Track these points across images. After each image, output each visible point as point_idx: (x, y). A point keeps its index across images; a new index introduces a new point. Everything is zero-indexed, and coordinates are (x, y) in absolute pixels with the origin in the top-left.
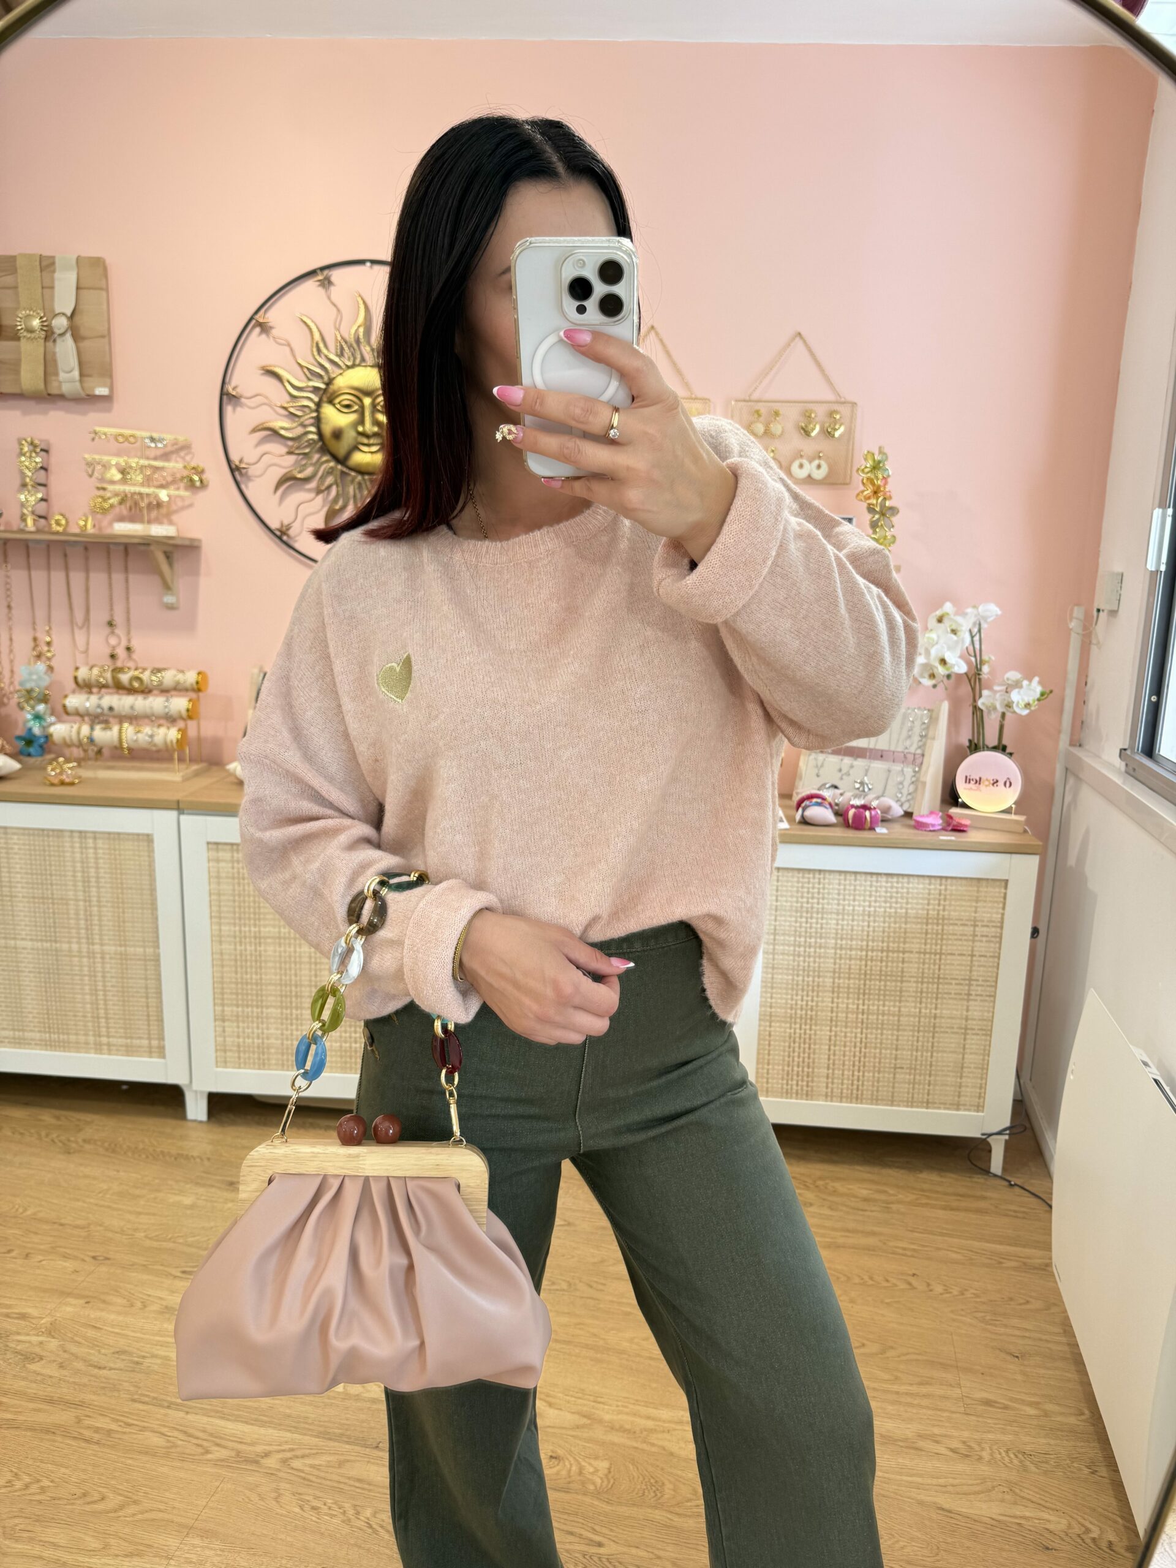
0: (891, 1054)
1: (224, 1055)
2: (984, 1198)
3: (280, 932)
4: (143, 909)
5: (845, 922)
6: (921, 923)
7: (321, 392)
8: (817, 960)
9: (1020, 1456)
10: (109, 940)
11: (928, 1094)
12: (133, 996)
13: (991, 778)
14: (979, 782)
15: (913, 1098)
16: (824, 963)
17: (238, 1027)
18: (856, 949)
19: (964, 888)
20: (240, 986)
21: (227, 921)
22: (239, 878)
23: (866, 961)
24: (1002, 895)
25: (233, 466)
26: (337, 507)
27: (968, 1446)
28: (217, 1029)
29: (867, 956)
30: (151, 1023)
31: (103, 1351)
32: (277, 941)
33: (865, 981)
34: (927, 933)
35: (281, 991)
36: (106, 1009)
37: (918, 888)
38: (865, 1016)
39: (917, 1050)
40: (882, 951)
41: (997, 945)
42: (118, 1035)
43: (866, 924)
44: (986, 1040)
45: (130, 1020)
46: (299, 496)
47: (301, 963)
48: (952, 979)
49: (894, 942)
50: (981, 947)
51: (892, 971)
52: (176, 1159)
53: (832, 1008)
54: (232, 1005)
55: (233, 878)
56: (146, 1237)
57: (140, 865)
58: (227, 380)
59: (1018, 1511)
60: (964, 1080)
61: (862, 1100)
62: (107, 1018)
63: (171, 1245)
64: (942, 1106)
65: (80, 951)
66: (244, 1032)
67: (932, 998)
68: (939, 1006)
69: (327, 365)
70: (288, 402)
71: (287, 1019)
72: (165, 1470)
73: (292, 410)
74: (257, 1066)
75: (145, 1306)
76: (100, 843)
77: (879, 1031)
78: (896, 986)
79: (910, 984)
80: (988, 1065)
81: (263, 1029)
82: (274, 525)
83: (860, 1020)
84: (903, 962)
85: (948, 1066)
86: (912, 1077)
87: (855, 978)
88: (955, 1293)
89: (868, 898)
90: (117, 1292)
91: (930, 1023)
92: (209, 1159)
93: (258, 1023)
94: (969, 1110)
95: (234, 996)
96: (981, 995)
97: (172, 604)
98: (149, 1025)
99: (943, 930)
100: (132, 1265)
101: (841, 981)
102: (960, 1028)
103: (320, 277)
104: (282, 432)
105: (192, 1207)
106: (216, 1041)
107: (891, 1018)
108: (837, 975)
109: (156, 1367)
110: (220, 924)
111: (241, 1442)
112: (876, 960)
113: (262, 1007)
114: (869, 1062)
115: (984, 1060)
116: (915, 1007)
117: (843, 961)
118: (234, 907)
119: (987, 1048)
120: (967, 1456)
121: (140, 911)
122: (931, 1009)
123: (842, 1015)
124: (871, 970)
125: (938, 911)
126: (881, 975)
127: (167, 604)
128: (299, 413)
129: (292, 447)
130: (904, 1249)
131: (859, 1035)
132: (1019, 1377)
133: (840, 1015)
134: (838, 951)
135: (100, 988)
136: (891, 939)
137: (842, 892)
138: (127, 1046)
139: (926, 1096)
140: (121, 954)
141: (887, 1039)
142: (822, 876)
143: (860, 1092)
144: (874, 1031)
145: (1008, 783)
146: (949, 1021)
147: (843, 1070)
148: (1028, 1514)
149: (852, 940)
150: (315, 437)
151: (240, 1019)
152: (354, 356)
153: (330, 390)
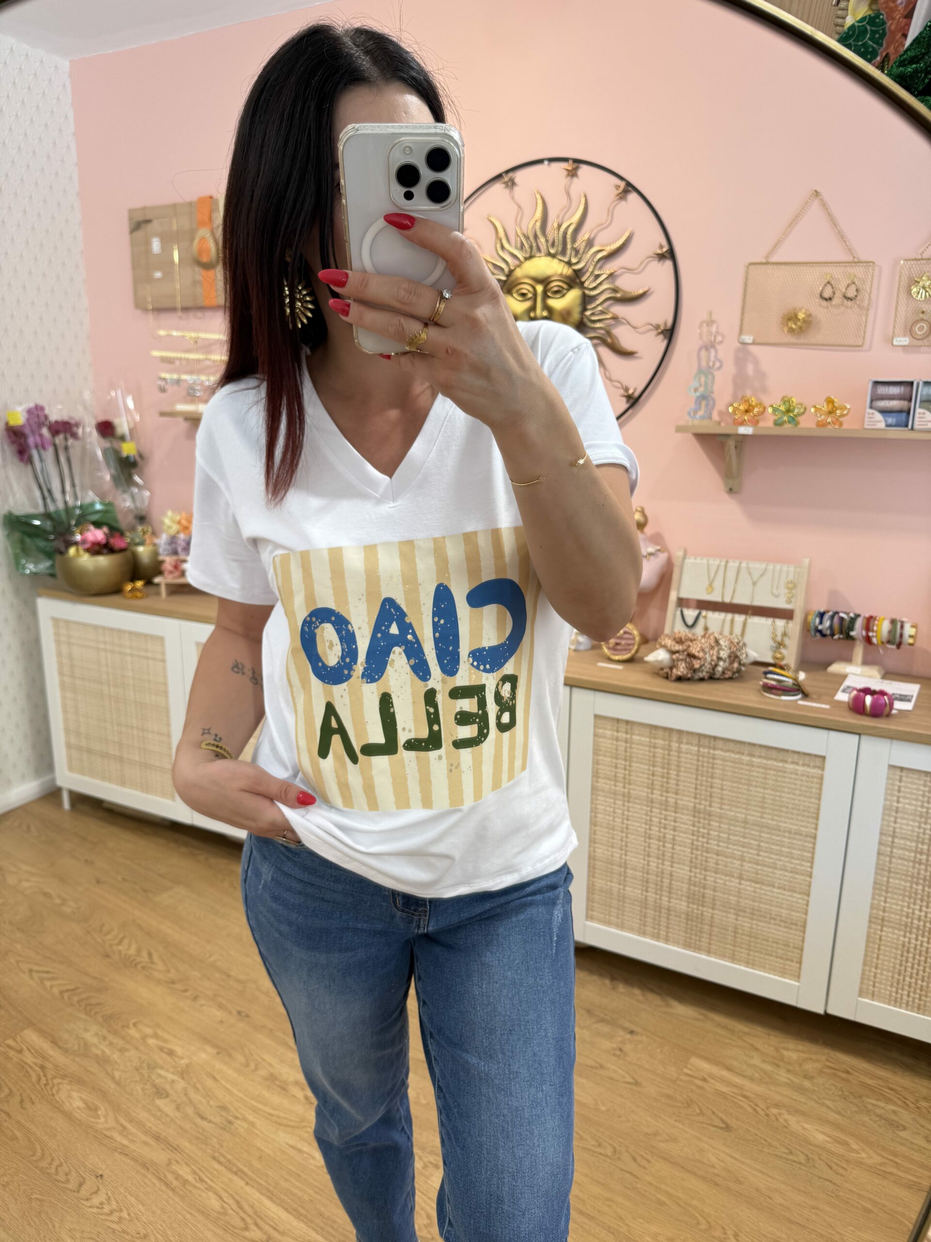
69: (509, 259)
100: (263, 1027)
103: (506, 180)
152: (531, 247)
153: (509, 282)
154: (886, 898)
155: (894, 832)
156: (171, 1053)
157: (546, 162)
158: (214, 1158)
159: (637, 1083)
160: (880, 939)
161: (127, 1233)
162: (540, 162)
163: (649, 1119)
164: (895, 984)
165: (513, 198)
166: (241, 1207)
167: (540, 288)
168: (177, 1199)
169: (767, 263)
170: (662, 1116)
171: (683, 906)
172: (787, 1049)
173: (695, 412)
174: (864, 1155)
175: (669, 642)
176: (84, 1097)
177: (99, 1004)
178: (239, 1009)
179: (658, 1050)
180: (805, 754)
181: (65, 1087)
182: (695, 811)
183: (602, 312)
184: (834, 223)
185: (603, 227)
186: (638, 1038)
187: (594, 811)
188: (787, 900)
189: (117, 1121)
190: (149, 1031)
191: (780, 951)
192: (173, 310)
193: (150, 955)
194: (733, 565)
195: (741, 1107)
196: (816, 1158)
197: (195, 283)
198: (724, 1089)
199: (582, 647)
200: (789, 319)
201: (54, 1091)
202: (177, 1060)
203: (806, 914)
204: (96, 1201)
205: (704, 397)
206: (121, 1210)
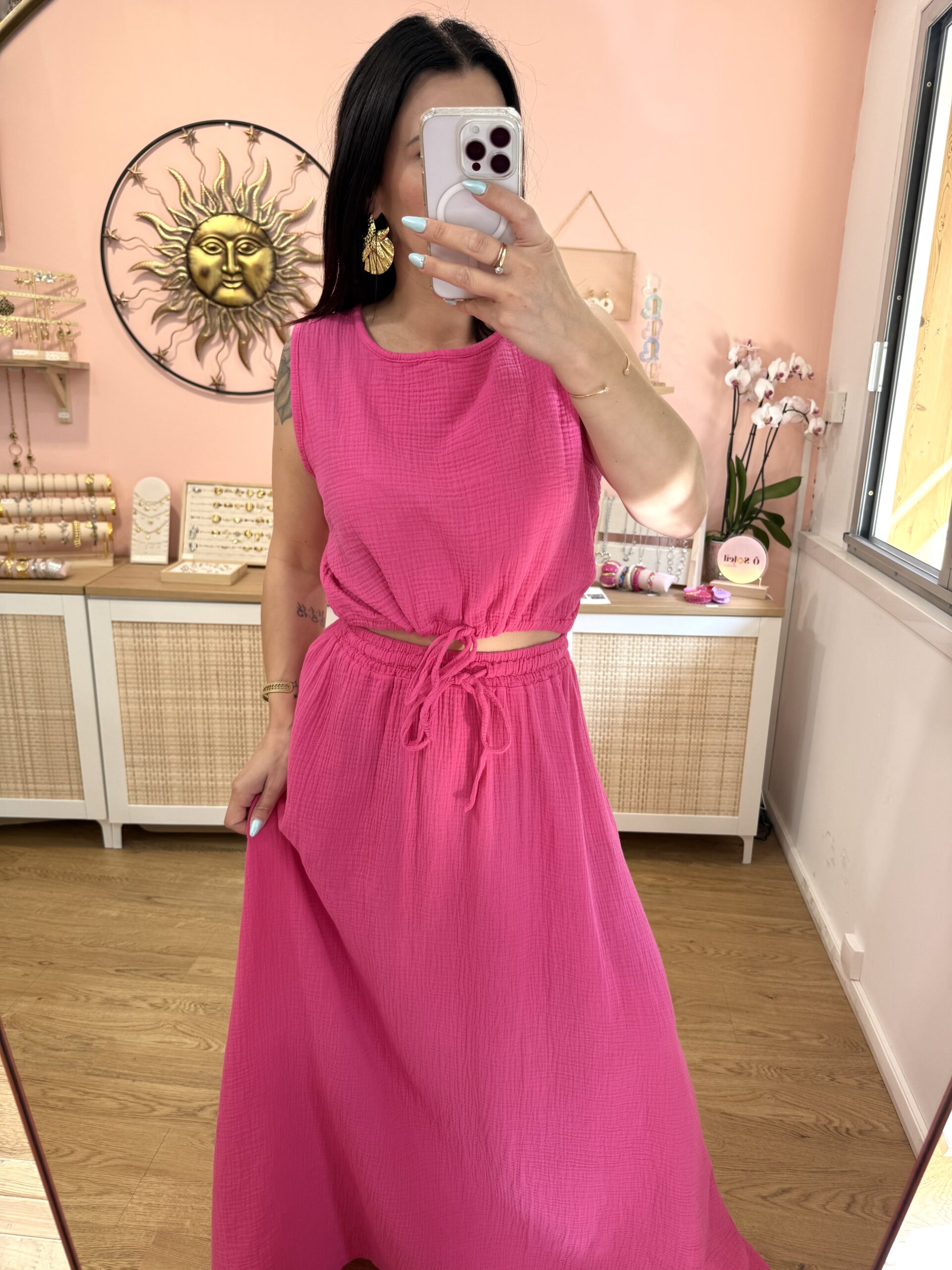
0: (668, 774)
1: (135, 794)
2: (740, 881)
3: (177, 694)
4: (58, 678)
5: (633, 674)
6: (691, 673)
7: (190, 236)
8: (612, 703)
9: (778, 1071)
10: (32, 704)
11: (696, 804)
12: (54, 750)
13: (743, 557)
14: (734, 560)
15: (684, 806)
16: (617, 706)
17: (145, 771)
18: (642, 695)
19: (725, 645)
20: (145, 738)
21: (131, 685)
22: (140, 650)
23: (649, 704)
24: (753, 649)
25: (115, 300)
26: (206, 335)
27: (741, 1066)
28: (128, 773)
29: (650, 699)
30: (71, 771)
31: (58, 1036)
32: (175, 701)
33: (648, 718)
34: (695, 680)
35: (180, 741)
36: (32, 761)
37: (690, 644)
38: (648, 746)
39: (688, 770)
40: (662, 695)
41: (749, 688)
42: (43, 782)
43: (649, 674)
44: (739, 761)
45: (52, 769)
46: (173, 326)
47: (196, 718)
48: (715, 715)
49: (671, 688)
50: (737, 690)
51: (669, 710)
52: (99, 880)
53: (623, 740)
54: (139, 754)
55: (135, 650)
56: (83, 944)
57: (54, 642)
58: (107, 224)
59: (779, 1111)
60: (723, 791)
61: (646, 809)
62: (33, 768)
63: (104, 950)
64: (707, 812)
65: (6, 715)
66: (150, 776)
67: (699, 730)
68: (705, 736)
69: (194, 213)
70: (161, 245)
71: (186, 764)
72: (121, 1126)
73: (164, 251)
74: (162, 802)
75: (88, 1000)
76: (19, 625)
77: (659, 757)
78: (672, 722)
79: (683, 720)
80: (741, 779)
81: (166, 772)
82: (153, 350)
83: (644, 749)
84: (678, 703)
85: (711, 782)
86: (684, 791)
87: (640, 717)
88: (723, 953)
89: (651, 655)
90: (64, 989)
91: (697, 749)
92: (127, 879)
93: (162, 768)
94: (727, 815)
95: (141, 747)
96: (736, 727)
97: (66, 419)
98: (69, 773)
99: (708, 677)
100: (73, 967)
101: (630, 719)
102: (720, 752)
103: (185, 135)
104: (157, 271)
105: (118, 918)
106: (128, 783)
107: (668, 746)
108: (627, 715)
109: (103, 1047)
110: (126, 688)
111: (181, 1101)
112: (657, 703)
113: (165, 755)
114: (652, 780)
115: (738, 776)
116: (686, 738)
117: (631, 704)
118: (138, 675)
119: (741, 766)
120: (740, 1073)
121: (57, 680)
122: (698, 739)
123: (631, 746)
124: (653, 710)
125: (705, 663)
126: (660, 714)
127: (62, 419)
128: (171, 254)
129: (166, 283)
130: (683, 922)
131: (644, 760)
132: (774, 1013)
133: (629, 745)
134: (628, 697)
135: (25, 743)
136: (669, 686)
137: (631, 650)
138: (51, 790)
139: (694, 805)
140: (42, 716)
141: (665, 763)
142: (615, 638)
143: (644, 804)
144: (655, 757)
145: (757, 561)
146: (712, 747)
147: (631, 788)
148: (787, 1113)
149: (638, 687)
150: (185, 275)
151: (147, 764)
152: (217, 205)
153: (197, 235)
157: (227, 124)
162: (221, 122)
165: (194, 154)
167: (230, 244)
183: (294, 271)
185: (287, 192)
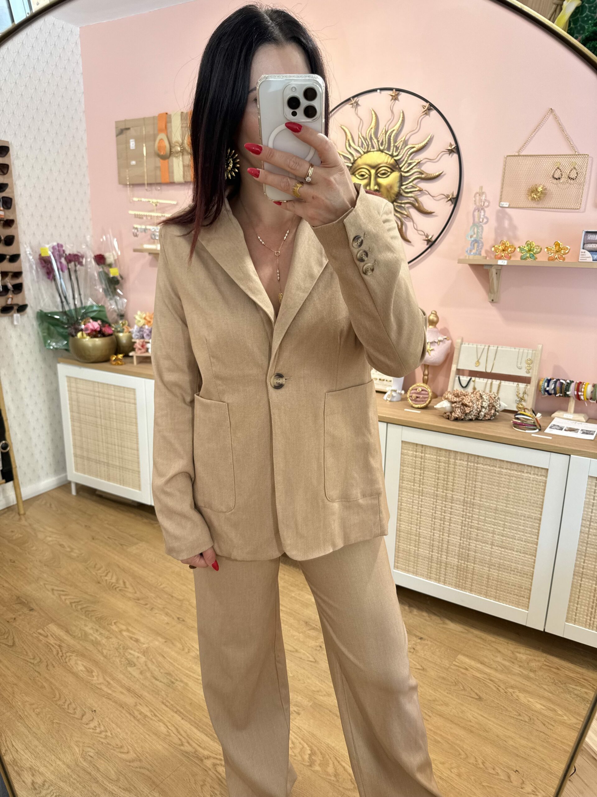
69: (354, 153)
90: (181, 640)
103: (353, 102)
109: (179, 687)
152: (368, 146)
153: (354, 167)
154: (584, 560)
155: (591, 518)
156: (137, 641)
157: (378, 91)
158: (163, 703)
159: (423, 669)
160: (580, 586)
161: (110, 745)
162: (375, 90)
163: (431, 691)
164: (589, 615)
165: (357, 114)
166: (179, 732)
167: (373, 172)
168: (140, 726)
169: (519, 156)
170: (439, 690)
171: (454, 561)
172: (520, 653)
173: (471, 251)
174: (566, 718)
175: (450, 396)
176: (84, 664)
177: (93, 611)
178: (178, 616)
179: (437, 650)
180: (535, 467)
181: (74, 658)
182: (465, 502)
183: (413, 187)
184: (563, 130)
185: (413, 132)
186: (426, 642)
187: (400, 501)
188: (522, 559)
189: (105, 680)
190: (124, 627)
191: (516, 591)
192: (143, 185)
193: (124, 583)
194: (493, 348)
195: (489, 687)
196: (535, 719)
197: (156, 168)
198: (478, 675)
199: (395, 399)
200: (532, 192)
201: (67, 660)
202: (140, 645)
203: (534, 568)
204: (92, 725)
205: (476, 241)
206: (106, 731)
